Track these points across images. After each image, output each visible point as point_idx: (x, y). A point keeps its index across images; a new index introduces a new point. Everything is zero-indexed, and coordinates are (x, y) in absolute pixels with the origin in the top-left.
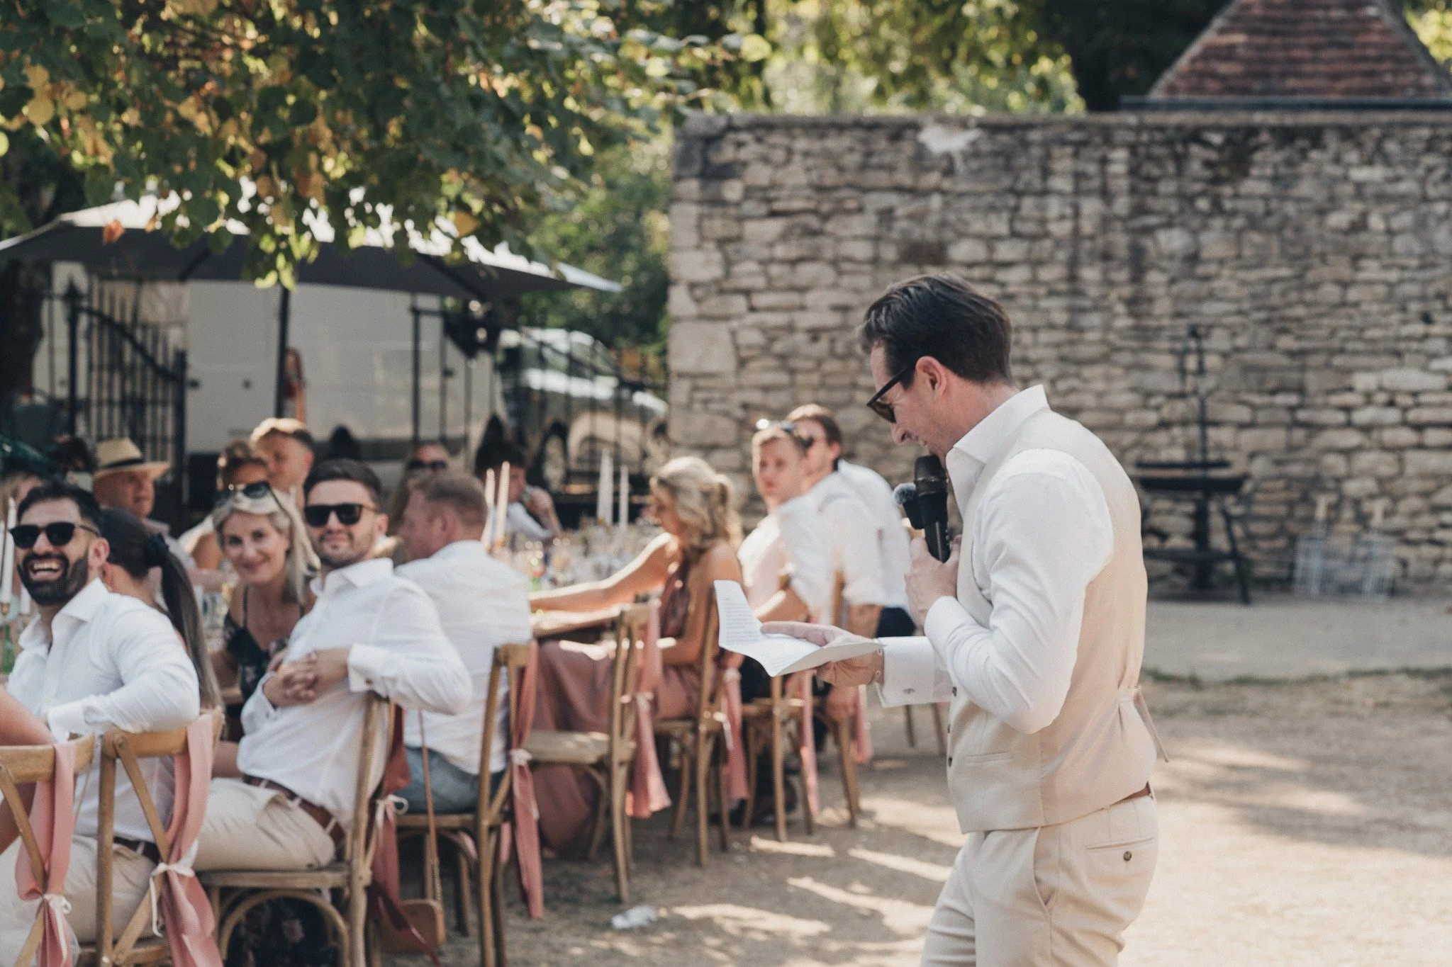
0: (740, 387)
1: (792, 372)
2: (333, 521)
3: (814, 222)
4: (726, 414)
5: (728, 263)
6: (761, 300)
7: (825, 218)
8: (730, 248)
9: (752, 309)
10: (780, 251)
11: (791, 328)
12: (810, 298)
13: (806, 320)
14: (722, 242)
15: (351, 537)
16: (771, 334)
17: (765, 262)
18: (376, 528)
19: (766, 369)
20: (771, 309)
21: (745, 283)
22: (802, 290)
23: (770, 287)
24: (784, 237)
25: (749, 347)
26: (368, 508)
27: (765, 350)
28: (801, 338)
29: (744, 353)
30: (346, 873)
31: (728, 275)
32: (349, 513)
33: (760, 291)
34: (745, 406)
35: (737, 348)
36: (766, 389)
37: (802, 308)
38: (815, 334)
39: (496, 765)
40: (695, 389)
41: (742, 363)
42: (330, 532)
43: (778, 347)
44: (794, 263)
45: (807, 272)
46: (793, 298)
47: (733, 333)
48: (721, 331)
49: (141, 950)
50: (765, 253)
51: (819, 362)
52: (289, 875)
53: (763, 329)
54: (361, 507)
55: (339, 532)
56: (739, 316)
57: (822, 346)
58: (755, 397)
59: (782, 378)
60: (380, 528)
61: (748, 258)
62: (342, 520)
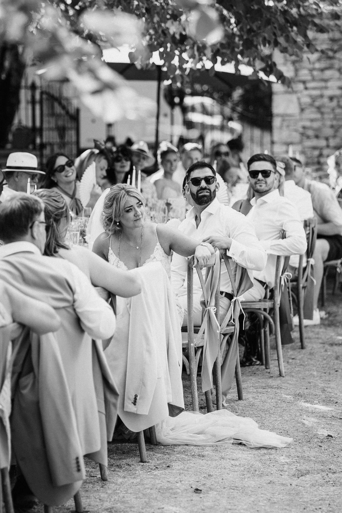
0: (301, 120)
1: (322, 113)
2: (260, 176)
3: (330, 54)
4: (296, 131)
5: (296, 70)
6: (309, 85)
7: (335, 52)
8: (297, 65)
9: (306, 88)
10: (317, 65)
11: (322, 96)
12: (330, 84)
13: (328, 93)
14: (294, 63)
15: (266, 183)
16: (314, 99)
17: (311, 70)
18: (275, 179)
19: (312, 112)
20: (314, 88)
21: (303, 78)
22: (326, 81)
23: (314, 80)
24: (319, 60)
25: (305, 104)
26: (273, 172)
27: (311, 105)
28: (326, 100)
29: (303, 107)
30: (273, 303)
31: (296, 75)
32: (266, 174)
33: (309, 81)
34: (304, 128)
35: (300, 104)
36: (312, 120)
37: (326, 88)
38: (331, 98)
39: (304, 265)
40: (283, 120)
41: (302, 110)
42: (259, 180)
43: (317, 104)
44: (322, 70)
45: (328, 73)
46: (323, 84)
47: (299, 99)
48: (294, 97)
49: (228, 328)
50: (311, 66)
51: (333, 110)
52: (254, 303)
53: (310, 96)
54: (270, 171)
55: (262, 180)
56: (301, 92)
57: (334, 103)
58: (308, 124)
59: (318, 116)
60: (276, 179)
61: (304, 68)
62: (263, 176)
